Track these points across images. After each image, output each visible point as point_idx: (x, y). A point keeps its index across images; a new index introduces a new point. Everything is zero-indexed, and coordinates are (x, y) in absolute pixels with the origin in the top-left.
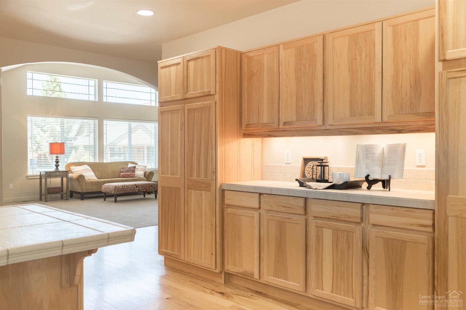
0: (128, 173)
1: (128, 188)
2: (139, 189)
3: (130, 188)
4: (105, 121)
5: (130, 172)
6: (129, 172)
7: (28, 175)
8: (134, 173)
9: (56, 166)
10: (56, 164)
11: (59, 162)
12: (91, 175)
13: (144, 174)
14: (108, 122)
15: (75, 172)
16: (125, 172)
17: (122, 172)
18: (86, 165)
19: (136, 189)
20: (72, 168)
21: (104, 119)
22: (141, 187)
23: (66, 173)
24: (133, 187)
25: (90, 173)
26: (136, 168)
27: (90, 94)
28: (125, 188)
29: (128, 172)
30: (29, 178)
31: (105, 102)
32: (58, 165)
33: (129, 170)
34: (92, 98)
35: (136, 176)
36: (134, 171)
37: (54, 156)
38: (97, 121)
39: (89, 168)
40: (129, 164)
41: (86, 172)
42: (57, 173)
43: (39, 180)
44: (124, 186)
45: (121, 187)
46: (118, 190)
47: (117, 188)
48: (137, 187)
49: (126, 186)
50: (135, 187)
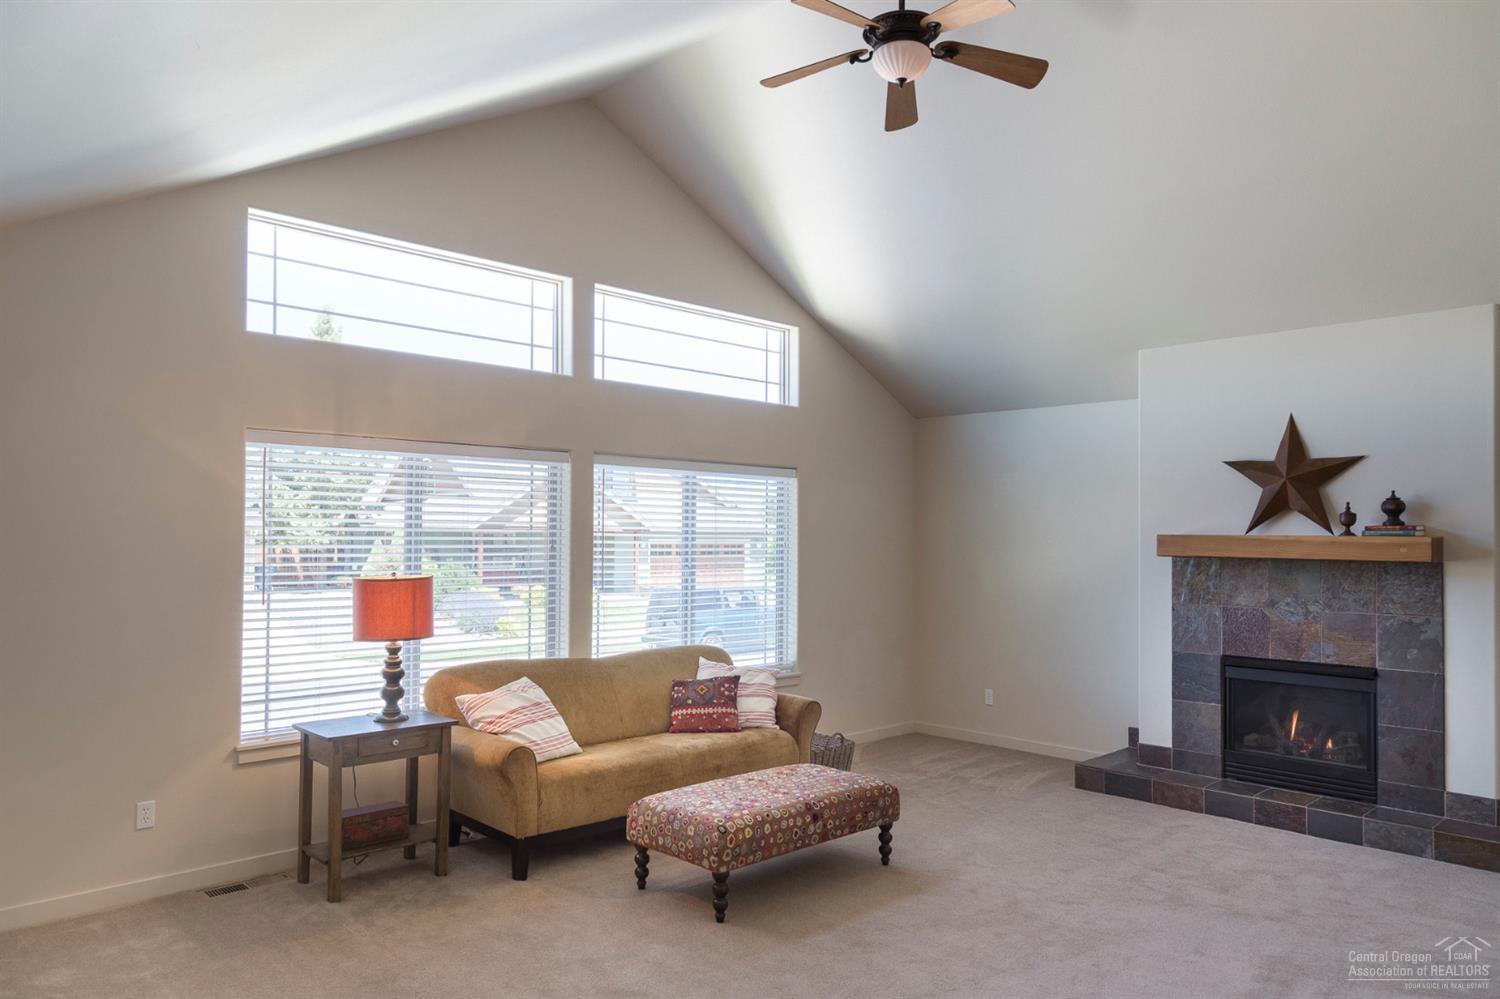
0: (711, 710)
1: (780, 829)
4: (597, 469)
5: (718, 705)
6: (714, 706)
7: (243, 744)
8: (736, 708)
9: (386, 694)
10: (387, 685)
11: (401, 674)
12: (554, 733)
13: (777, 709)
14: (608, 468)
15: (478, 721)
16: (695, 705)
17: (682, 705)
18: (525, 678)
20: (465, 699)
21: (596, 457)
23: (436, 737)
24: (799, 821)
25: (551, 720)
26: (741, 681)
27: (534, 343)
28: (764, 836)
29: (708, 704)
30: (243, 759)
31: (599, 381)
32: (400, 693)
33: (711, 699)
34: (544, 364)
35: (742, 719)
36: (732, 701)
37: (380, 649)
38: (567, 467)
39: (538, 694)
40: (702, 660)
41: (534, 721)
42: (396, 742)
43: (297, 764)
44: (763, 822)
45: (748, 829)
46: (737, 850)
47: (731, 843)
48: (815, 818)
49: (769, 819)
50: (809, 823)
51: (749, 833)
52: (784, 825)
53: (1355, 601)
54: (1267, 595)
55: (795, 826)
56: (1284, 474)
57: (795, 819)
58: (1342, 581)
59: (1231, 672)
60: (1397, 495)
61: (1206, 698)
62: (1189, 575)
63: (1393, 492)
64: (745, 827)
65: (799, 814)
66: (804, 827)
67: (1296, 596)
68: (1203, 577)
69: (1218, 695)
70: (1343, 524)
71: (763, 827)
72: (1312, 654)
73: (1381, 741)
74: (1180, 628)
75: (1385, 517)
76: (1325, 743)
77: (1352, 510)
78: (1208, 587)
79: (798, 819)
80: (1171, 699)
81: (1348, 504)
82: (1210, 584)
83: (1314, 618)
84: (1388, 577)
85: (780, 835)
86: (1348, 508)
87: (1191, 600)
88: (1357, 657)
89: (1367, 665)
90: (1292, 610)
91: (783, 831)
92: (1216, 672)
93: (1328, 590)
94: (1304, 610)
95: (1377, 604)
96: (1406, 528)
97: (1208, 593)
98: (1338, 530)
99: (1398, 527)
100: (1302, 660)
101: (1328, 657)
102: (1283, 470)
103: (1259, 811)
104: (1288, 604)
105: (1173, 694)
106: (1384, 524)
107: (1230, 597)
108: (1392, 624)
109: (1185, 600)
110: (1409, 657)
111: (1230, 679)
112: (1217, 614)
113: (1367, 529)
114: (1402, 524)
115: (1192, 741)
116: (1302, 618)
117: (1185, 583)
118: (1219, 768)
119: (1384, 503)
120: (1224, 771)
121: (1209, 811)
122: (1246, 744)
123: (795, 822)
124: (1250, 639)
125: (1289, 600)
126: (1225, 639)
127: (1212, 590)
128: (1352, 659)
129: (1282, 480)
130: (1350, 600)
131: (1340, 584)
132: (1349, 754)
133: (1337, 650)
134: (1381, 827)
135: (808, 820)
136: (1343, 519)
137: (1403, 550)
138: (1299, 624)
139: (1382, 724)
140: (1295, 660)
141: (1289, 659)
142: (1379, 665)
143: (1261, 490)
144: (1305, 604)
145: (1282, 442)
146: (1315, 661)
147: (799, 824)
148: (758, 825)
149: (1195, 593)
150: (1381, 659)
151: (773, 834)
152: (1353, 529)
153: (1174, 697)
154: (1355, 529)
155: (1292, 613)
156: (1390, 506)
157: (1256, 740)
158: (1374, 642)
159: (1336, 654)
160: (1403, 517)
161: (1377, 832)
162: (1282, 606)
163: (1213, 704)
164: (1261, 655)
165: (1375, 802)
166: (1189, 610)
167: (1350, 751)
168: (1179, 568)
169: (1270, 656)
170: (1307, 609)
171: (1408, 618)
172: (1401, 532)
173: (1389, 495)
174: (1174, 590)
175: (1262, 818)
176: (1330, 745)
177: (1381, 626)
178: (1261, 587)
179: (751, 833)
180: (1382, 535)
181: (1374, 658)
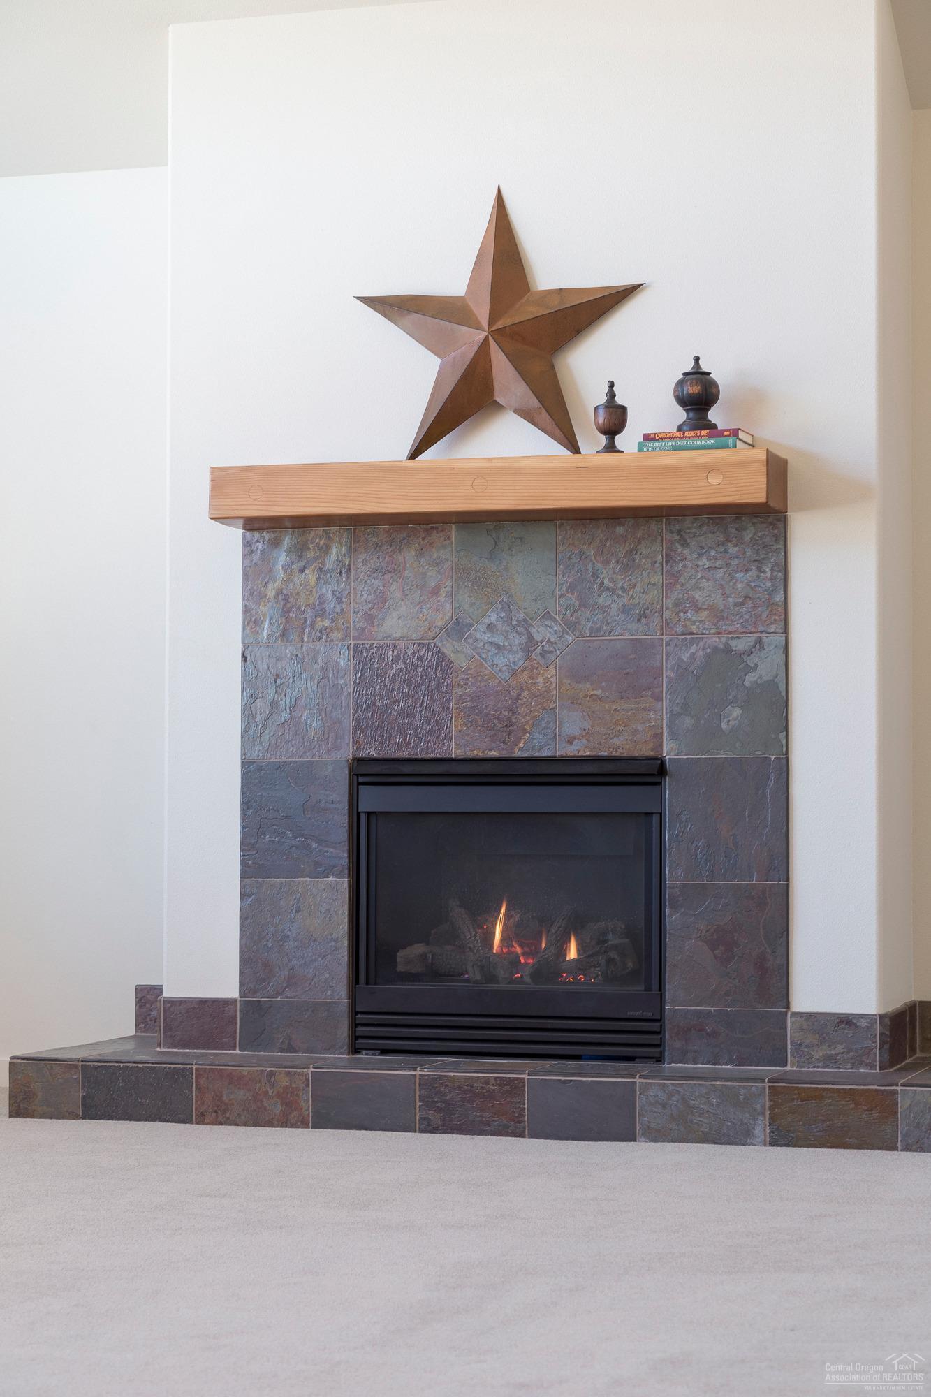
53: (624, 610)
54: (448, 607)
56: (485, 323)
58: (599, 566)
59: (373, 799)
60: (704, 367)
61: (317, 864)
62: (282, 572)
63: (697, 359)
67: (507, 608)
68: (311, 575)
69: (341, 855)
70: (604, 432)
72: (539, 739)
73: (673, 919)
74: (259, 703)
75: (680, 415)
76: (563, 952)
77: (619, 400)
78: (322, 600)
80: (239, 878)
81: (611, 385)
82: (327, 591)
83: (544, 654)
84: (687, 551)
86: (612, 395)
87: (284, 633)
88: (625, 736)
89: (645, 751)
90: (499, 640)
92: (338, 795)
93: (571, 588)
94: (524, 639)
95: (666, 614)
96: (721, 434)
97: (322, 613)
98: (589, 442)
99: (704, 432)
100: (518, 754)
101: (570, 742)
102: (483, 314)
103: (428, 1103)
104: (490, 627)
105: (243, 863)
106: (680, 428)
107: (370, 619)
108: (693, 656)
109: (269, 636)
110: (724, 726)
111: (369, 814)
112: (342, 662)
113: (647, 438)
114: (714, 426)
115: (284, 973)
116: (520, 655)
117: (271, 593)
118: (343, 1032)
119: (680, 383)
120: (355, 1037)
121: (322, 1121)
122: (400, 968)
124: (411, 715)
125: (494, 617)
126: (357, 721)
127: (331, 604)
128: (616, 741)
129: (481, 336)
130: (614, 606)
131: (596, 576)
132: (610, 961)
133: (587, 725)
134: (671, 1095)
136: (601, 420)
137: (714, 479)
138: (514, 673)
139: (673, 880)
140: (505, 754)
141: (494, 754)
142: (669, 751)
143: (439, 360)
144: (525, 624)
145: (480, 254)
146: (544, 753)
149: (292, 615)
150: (674, 736)
152: (619, 440)
153: (244, 874)
154: (627, 440)
155: (499, 647)
156: (692, 389)
157: (423, 957)
158: (659, 699)
159: (587, 734)
160: (714, 415)
161: (664, 1106)
162: (479, 632)
163: (332, 879)
164: (436, 752)
165: (659, 1060)
166: (279, 659)
167: (614, 955)
168: (256, 558)
169: (455, 752)
170: (531, 638)
171: (724, 638)
172: (712, 441)
173: (689, 367)
174: (246, 611)
175: (436, 1118)
176: (573, 953)
177: (672, 662)
178: (435, 592)
180: (675, 449)
181: (658, 736)
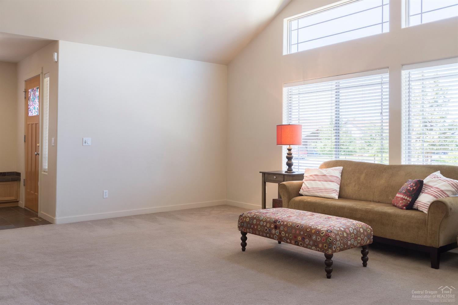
1: (259, 224)
2: (280, 233)
3: (263, 225)
9: (288, 164)
10: (288, 161)
14: (412, 72)
19: (273, 231)
22: (286, 232)
24: (268, 225)
28: (253, 224)
31: (406, 29)
42: (275, 177)
44: (255, 218)
45: (248, 218)
46: (242, 224)
47: (241, 220)
48: (276, 227)
49: (257, 218)
50: (273, 228)
51: (248, 220)
52: (262, 223)
55: (266, 226)
57: (267, 223)
64: (248, 217)
65: (269, 222)
66: (270, 229)
71: (253, 220)
79: (268, 224)
85: (259, 227)
91: (261, 226)
123: (266, 225)
135: (272, 227)
147: (268, 226)
148: (253, 218)
151: (256, 225)
179: (249, 220)
